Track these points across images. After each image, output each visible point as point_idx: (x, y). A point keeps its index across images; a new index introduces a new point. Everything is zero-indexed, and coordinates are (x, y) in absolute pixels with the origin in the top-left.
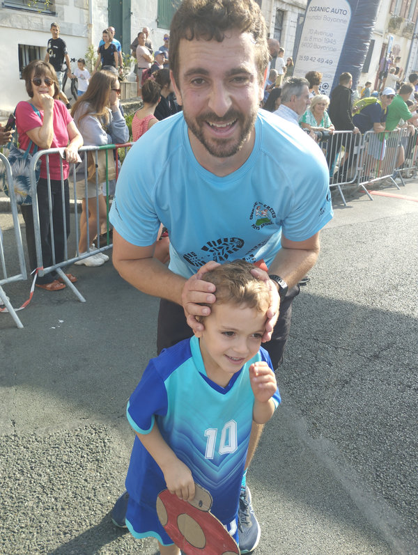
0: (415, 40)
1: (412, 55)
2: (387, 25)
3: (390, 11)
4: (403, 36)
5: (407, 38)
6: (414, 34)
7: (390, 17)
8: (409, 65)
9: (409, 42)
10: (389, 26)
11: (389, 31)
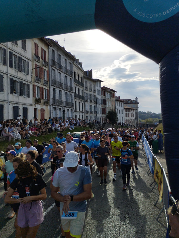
0: (51, 106)
1: (51, 111)
2: (34, 101)
3: (34, 96)
4: (44, 105)
5: (47, 105)
6: (50, 104)
7: (35, 98)
8: (51, 115)
9: (49, 107)
10: (35, 102)
11: (36, 104)
